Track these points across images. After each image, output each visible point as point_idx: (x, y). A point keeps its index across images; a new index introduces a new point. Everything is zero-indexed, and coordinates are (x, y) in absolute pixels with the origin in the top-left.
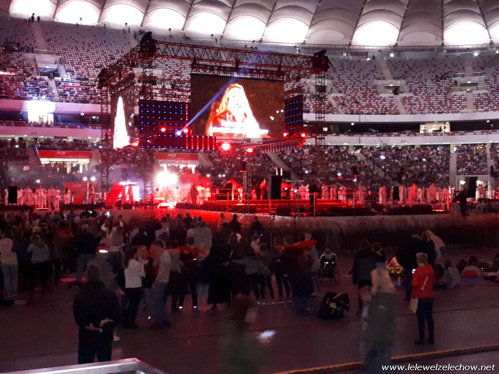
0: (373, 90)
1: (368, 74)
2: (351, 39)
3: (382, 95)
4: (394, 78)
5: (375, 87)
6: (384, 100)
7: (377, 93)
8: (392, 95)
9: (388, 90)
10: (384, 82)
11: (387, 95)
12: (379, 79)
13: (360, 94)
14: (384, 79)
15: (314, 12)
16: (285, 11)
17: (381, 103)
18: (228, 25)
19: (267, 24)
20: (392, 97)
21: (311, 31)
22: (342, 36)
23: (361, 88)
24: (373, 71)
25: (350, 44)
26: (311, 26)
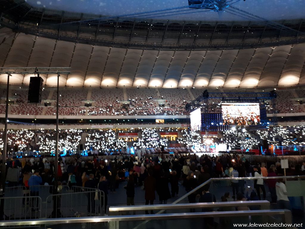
0: (290, 103)
1: (287, 97)
2: (278, 83)
3: (295, 105)
4: (300, 98)
5: (291, 101)
6: (296, 106)
7: (292, 104)
8: (300, 104)
9: (297, 103)
10: (296, 99)
11: (297, 105)
12: (293, 98)
13: (284, 105)
14: (295, 98)
15: (261, 74)
16: (248, 75)
17: (294, 108)
18: (226, 82)
19: (241, 81)
20: (299, 105)
21: (260, 81)
22: (273, 82)
23: (284, 103)
24: (289, 95)
25: (277, 85)
26: (260, 80)
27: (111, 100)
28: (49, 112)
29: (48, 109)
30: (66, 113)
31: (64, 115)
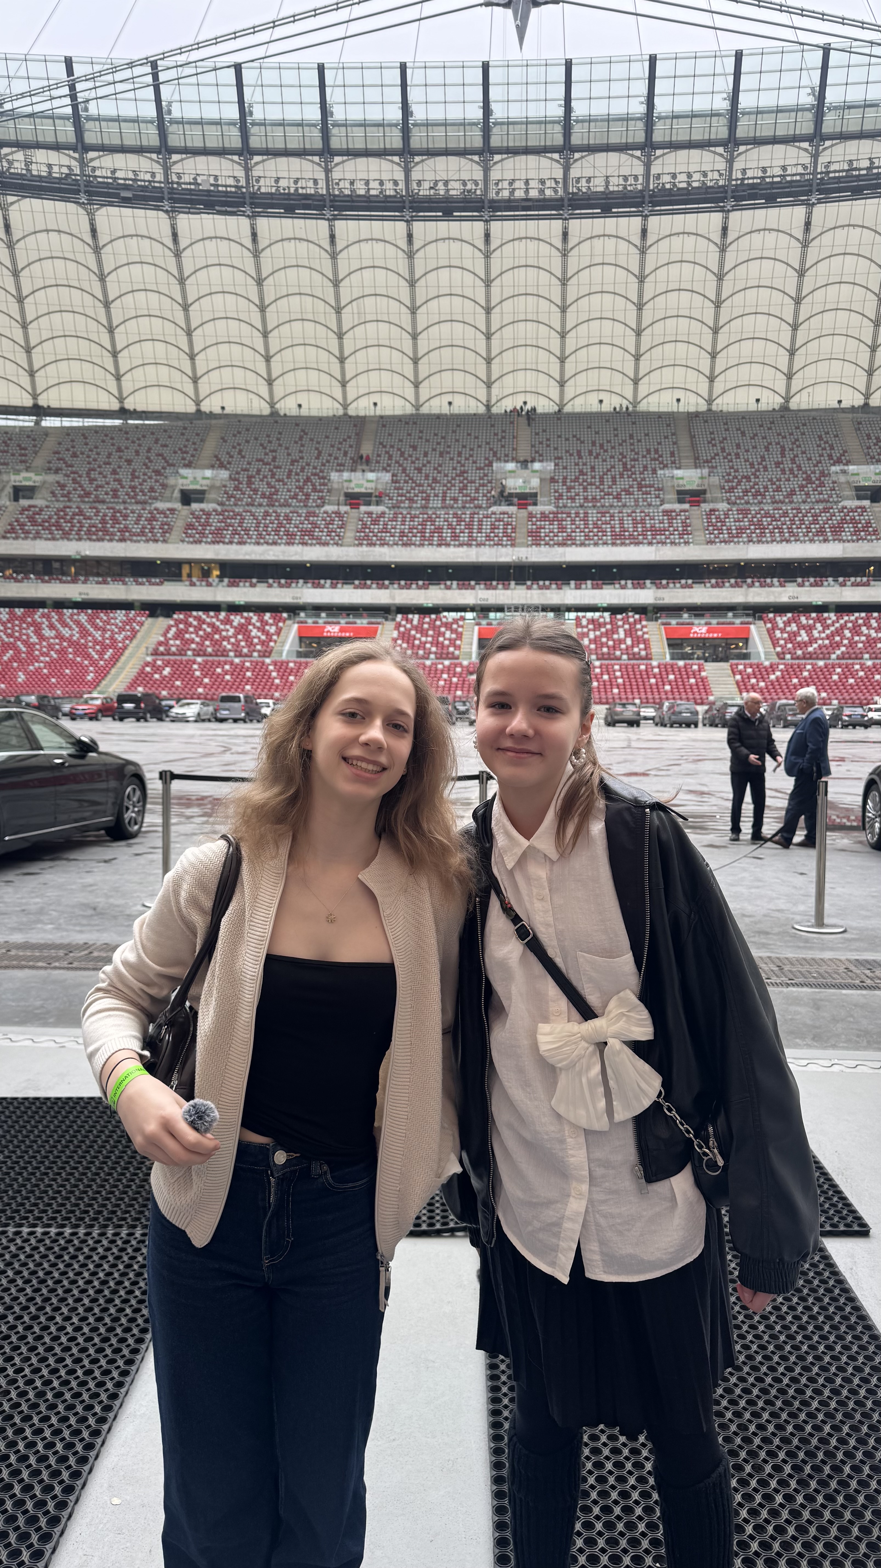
27: (297, 474)
28: (22, 525)
29: (24, 509)
30: (89, 532)
31: (80, 539)
